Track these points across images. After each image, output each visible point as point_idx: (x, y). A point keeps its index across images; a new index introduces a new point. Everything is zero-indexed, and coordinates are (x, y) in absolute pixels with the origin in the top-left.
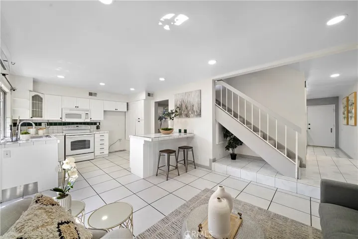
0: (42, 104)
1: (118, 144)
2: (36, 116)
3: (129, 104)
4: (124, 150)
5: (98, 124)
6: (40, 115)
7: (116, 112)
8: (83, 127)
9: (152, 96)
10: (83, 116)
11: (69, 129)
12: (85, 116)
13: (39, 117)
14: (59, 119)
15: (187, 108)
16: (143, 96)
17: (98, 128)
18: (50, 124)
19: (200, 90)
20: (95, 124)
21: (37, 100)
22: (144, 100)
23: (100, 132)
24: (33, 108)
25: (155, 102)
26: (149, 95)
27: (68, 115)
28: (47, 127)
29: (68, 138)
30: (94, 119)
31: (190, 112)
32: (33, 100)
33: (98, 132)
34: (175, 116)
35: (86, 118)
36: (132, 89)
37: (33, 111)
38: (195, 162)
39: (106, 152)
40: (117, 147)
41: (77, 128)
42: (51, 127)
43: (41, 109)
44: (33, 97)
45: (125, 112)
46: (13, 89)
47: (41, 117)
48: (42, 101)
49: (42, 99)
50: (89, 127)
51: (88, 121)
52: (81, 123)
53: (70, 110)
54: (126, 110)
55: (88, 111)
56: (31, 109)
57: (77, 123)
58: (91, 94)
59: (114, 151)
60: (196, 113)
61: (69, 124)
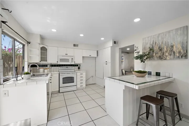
0: (46, 53)
1: (91, 79)
2: (43, 61)
3: (98, 52)
4: (95, 84)
5: (79, 66)
6: (46, 60)
7: (90, 57)
8: (70, 67)
9: (117, 44)
10: (70, 60)
11: (63, 69)
12: (71, 60)
13: (45, 61)
14: (56, 62)
15: (161, 50)
16: (111, 44)
17: (79, 68)
18: (52, 66)
19: (187, 26)
20: (77, 65)
21: (44, 50)
22: (111, 47)
23: (81, 71)
24: (41, 55)
25: (120, 48)
26: (115, 42)
27: (61, 60)
28: (51, 67)
29: (61, 75)
30: (77, 62)
31: (167, 54)
32: (41, 50)
33: (79, 71)
34: (146, 59)
35: (72, 62)
36: (102, 39)
37: (41, 57)
38: (181, 112)
39: (84, 85)
40: (91, 82)
41: (66, 68)
42: (53, 67)
43: (46, 56)
44: (41, 48)
45: (96, 57)
46: (29, 43)
47: (46, 61)
48: (47, 51)
49: (47, 49)
50: (73, 67)
51: (73, 63)
52: (69, 65)
53: (63, 56)
54: (96, 56)
55: (73, 57)
56: (40, 56)
57: (67, 65)
58: (74, 45)
59: (88, 84)
60: (178, 55)
61: (62, 65)
